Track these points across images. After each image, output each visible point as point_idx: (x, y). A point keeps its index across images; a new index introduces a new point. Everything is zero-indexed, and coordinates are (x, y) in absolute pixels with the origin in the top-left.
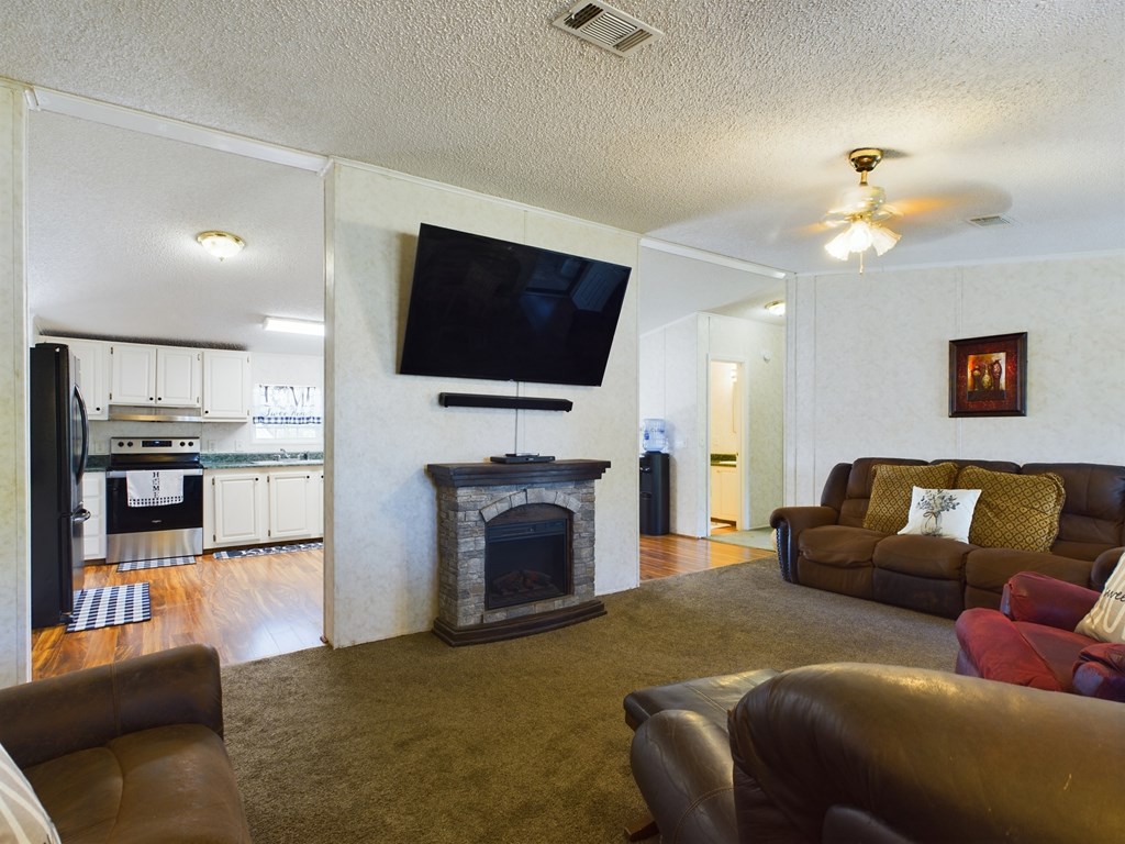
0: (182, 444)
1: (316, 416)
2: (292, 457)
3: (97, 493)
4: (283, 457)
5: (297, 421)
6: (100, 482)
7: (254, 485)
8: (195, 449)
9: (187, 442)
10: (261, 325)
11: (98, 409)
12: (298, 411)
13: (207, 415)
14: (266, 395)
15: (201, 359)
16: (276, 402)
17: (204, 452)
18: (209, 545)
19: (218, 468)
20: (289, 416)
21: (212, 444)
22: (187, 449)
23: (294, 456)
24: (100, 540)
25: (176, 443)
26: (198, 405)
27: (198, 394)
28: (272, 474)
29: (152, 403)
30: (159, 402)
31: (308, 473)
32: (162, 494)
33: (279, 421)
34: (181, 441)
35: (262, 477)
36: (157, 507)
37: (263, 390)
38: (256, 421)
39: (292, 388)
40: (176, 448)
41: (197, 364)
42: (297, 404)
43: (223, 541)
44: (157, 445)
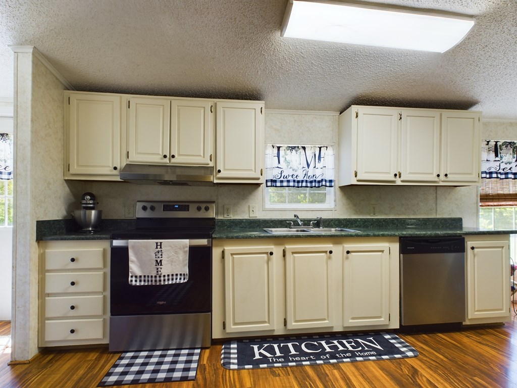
0: (199, 209)
1: (328, 179)
2: (304, 225)
3: (101, 265)
4: (296, 224)
5: (309, 185)
6: (104, 251)
7: (268, 260)
8: (212, 214)
9: (203, 206)
10: (278, 33)
11: (115, 168)
12: (310, 173)
13: (220, 175)
14: (278, 156)
15: (214, 109)
16: (288, 163)
17: (220, 217)
18: (217, 334)
19: (228, 238)
20: (300, 178)
21: (228, 209)
22: (202, 214)
23: (307, 222)
24: (104, 321)
25: (193, 208)
26: (211, 164)
27: (210, 151)
28: (290, 247)
29: (167, 160)
30: (173, 160)
31: (328, 246)
32: (165, 270)
33: (291, 184)
34: (197, 205)
35: (277, 250)
36: (160, 285)
37: (276, 150)
38: (269, 184)
39: (304, 148)
40: (192, 213)
41: (210, 116)
42: (308, 165)
43: (233, 329)
44: (176, 210)
